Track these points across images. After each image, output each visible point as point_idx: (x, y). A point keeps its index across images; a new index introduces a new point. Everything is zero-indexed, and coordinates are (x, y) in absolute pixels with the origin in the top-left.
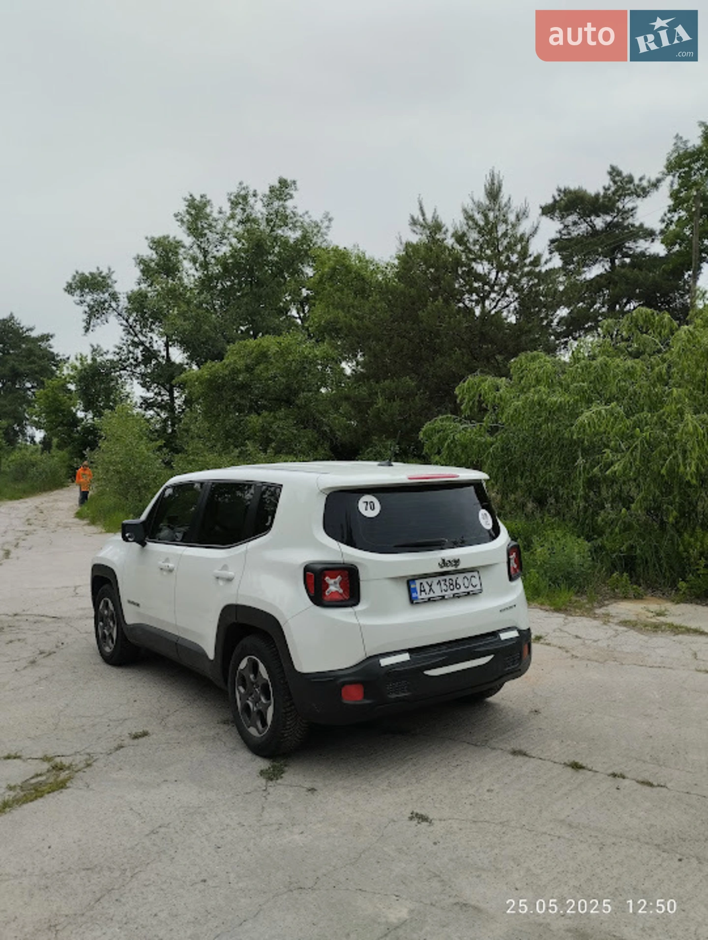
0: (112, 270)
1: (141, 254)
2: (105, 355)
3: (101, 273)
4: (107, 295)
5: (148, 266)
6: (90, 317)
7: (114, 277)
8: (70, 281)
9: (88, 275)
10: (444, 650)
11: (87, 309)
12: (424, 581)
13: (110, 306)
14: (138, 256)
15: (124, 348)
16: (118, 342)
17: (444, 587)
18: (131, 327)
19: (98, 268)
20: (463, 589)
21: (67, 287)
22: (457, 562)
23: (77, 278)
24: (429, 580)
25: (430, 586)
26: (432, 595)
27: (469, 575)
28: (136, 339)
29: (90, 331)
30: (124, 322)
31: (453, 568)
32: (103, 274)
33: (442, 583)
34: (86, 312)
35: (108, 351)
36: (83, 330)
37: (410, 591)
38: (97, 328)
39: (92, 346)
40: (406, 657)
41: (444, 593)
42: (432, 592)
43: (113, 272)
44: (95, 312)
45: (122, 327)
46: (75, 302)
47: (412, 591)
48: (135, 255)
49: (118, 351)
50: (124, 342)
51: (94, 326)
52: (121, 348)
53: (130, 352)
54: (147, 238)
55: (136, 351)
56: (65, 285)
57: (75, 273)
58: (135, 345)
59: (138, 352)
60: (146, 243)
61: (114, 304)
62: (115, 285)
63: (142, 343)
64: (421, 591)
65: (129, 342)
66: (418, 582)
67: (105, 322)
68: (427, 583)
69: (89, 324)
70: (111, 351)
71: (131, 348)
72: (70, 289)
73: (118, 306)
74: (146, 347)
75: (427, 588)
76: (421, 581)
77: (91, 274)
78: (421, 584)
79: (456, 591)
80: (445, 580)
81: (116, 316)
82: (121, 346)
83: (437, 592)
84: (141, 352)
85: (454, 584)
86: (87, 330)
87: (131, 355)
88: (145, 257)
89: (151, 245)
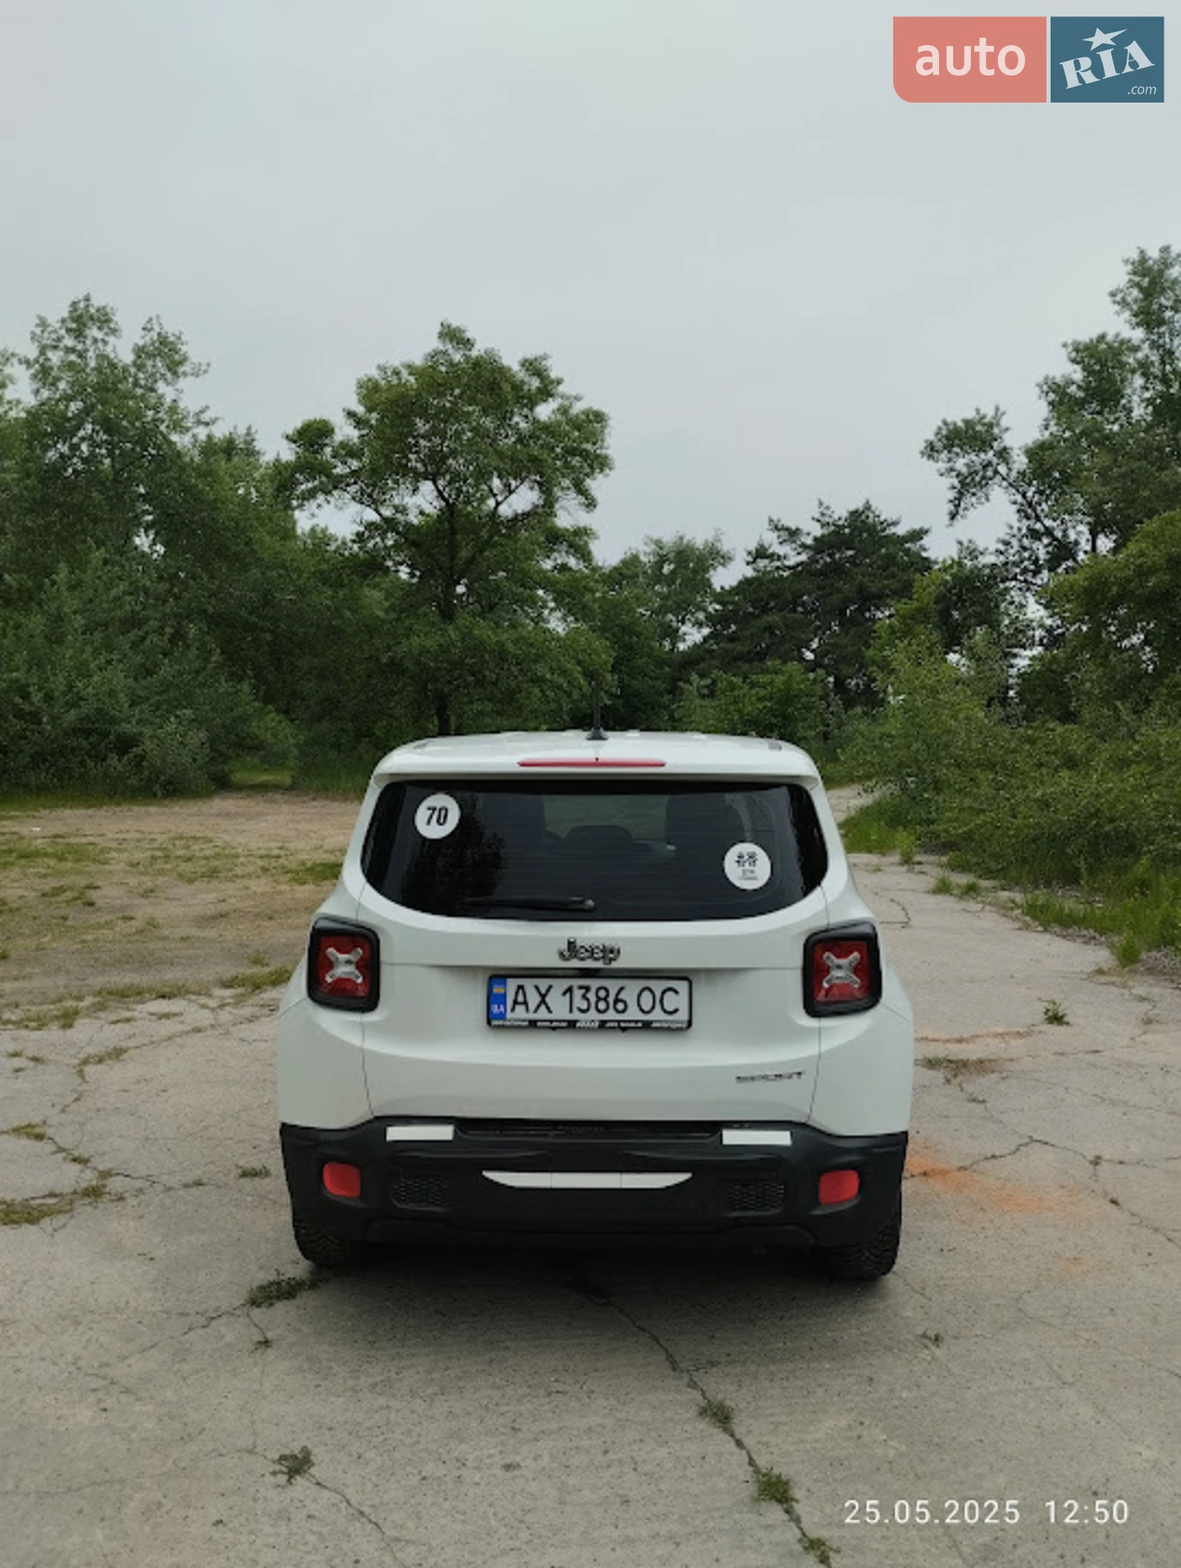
0: (1002, 409)
1: (1051, 376)
2: (980, 558)
3: (984, 417)
4: (991, 453)
5: (1065, 394)
6: (961, 493)
7: (1004, 423)
8: (931, 437)
9: (960, 424)
10: (551, 1138)
11: (955, 482)
12: (529, 984)
13: (996, 472)
14: (1046, 378)
15: (1015, 542)
16: (1003, 533)
17: (580, 1003)
18: (1030, 505)
19: (978, 411)
20: (633, 1014)
21: (926, 448)
22: (610, 953)
23: (944, 432)
24: (543, 984)
25: (543, 996)
26: (543, 1014)
27: (658, 986)
28: (1038, 526)
29: (958, 517)
30: (1019, 498)
31: (600, 965)
32: (986, 420)
33: (578, 993)
34: (954, 488)
35: (986, 549)
36: (947, 518)
37: (491, 999)
38: (971, 513)
39: (960, 543)
40: (445, 1133)
41: (576, 1015)
42: (543, 1007)
43: (1003, 414)
44: (968, 486)
45: (1015, 508)
46: (938, 470)
47: (492, 999)
48: (1041, 379)
49: (1002, 548)
50: (1015, 531)
51: (966, 509)
52: (1007, 543)
53: (1025, 549)
54: (1065, 345)
55: (1035, 546)
56: (922, 446)
57: (941, 424)
58: (1035, 535)
59: (1041, 550)
60: (1063, 354)
61: (1002, 469)
62: (1006, 436)
63: (1049, 532)
64: (516, 1002)
65: (1024, 531)
66: (512, 984)
67: (983, 500)
68: (537, 988)
69: (957, 506)
70: (992, 549)
71: (1026, 542)
72: (931, 451)
73: (1010, 469)
74: (1055, 539)
75: (533, 999)
76: (520, 981)
77: (967, 422)
78: (521, 987)
79: (611, 1015)
80: (587, 989)
81: (1006, 488)
82: (1007, 538)
83: (559, 1008)
84: (1046, 546)
85: (611, 1000)
86: (953, 516)
87: (1026, 554)
88: (1058, 380)
89: (1074, 355)
